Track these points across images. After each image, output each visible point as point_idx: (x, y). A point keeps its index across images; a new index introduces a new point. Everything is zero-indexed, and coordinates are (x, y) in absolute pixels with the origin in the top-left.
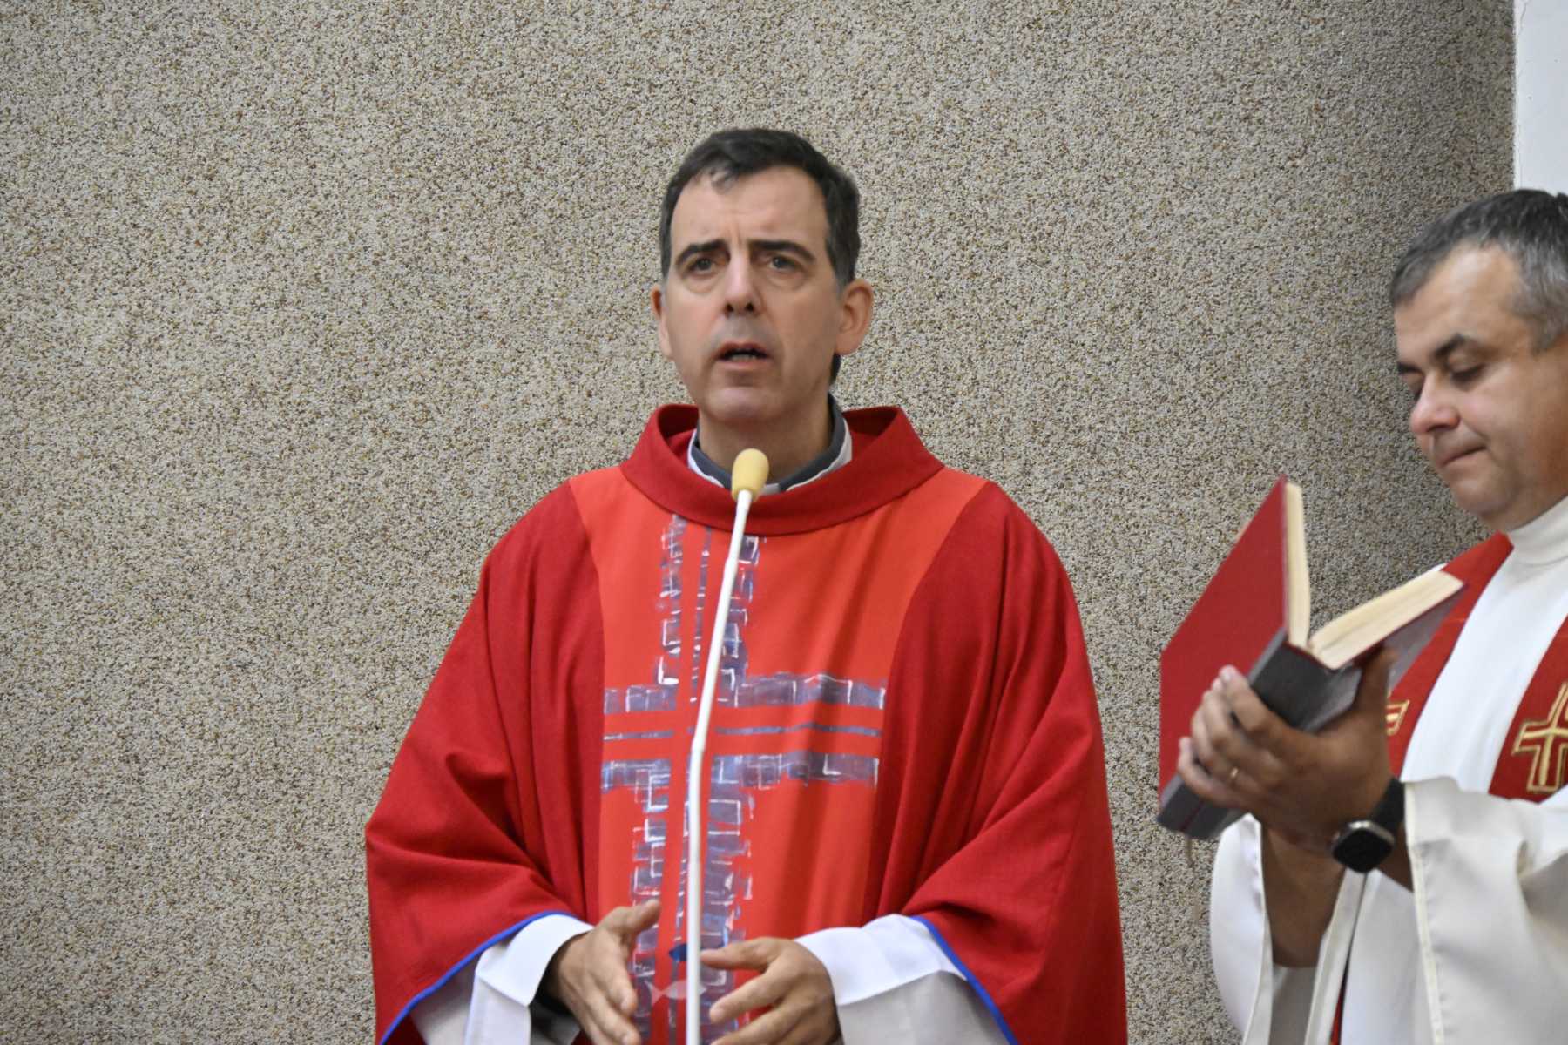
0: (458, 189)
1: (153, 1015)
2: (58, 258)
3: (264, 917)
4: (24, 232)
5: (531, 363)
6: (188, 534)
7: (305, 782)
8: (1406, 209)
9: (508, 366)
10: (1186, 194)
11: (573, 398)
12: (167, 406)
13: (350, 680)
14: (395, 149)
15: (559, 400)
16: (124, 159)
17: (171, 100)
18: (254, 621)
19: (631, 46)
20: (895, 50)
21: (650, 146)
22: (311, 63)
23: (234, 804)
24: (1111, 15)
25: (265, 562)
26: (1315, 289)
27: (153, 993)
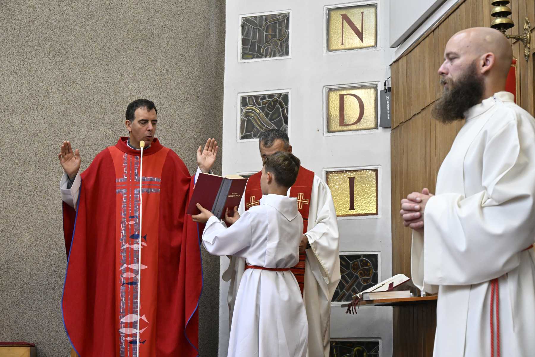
0: (71, 104)
1: (23, 223)
2: (10, 110)
3: (40, 209)
4: (5, 106)
5: (81, 130)
6: (30, 152)
7: (46, 189)
8: (209, 114)
9: (78, 130)
10: (178, 110)
11: (88, 135)
12: (27, 133)
13: (54, 175)
14: (62, 97)
15: (86, 135)
16: (21, 96)
17: (28, 88)
18: (39, 165)
19: (98, 84)
20: (136, 87)
21: (100, 99)
22: (50, 84)
23: (36, 192)
24: (168, 84)
25: (41, 157)
26: (196, 124)
27: (23, 220)
